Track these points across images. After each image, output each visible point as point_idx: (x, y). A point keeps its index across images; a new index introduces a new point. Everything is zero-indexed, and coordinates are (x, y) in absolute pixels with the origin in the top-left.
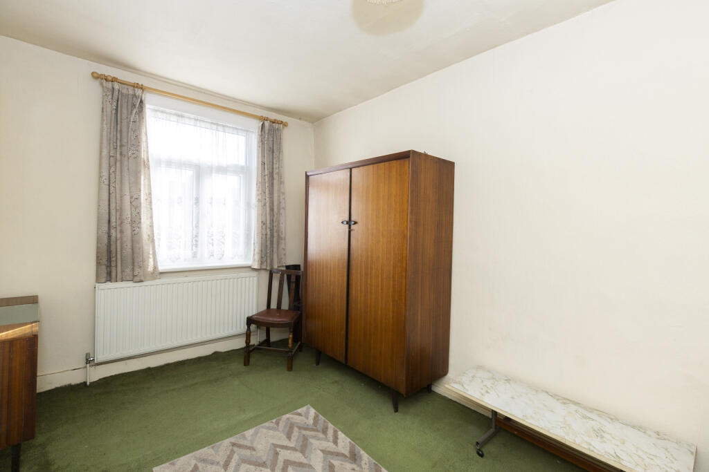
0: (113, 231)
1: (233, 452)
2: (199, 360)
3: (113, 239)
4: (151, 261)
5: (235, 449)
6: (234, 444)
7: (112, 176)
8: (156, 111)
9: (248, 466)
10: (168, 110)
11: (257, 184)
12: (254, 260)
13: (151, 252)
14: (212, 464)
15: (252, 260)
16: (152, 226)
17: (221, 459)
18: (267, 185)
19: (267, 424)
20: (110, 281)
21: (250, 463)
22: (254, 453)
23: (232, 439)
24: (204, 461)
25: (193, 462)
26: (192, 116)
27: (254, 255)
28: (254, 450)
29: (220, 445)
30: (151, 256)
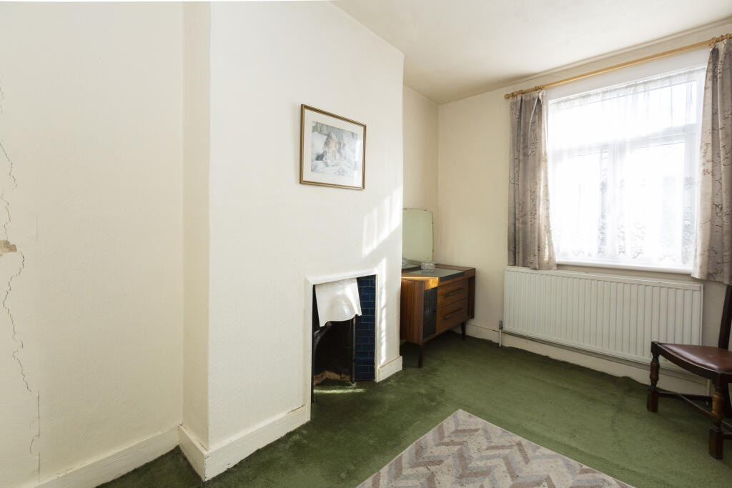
0: (517, 222)
1: (511, 447)
2: (602, 375)
3: (517, 229)
4: (547, 250)
5: (516, 448)
6: (519, 444)
7: (517, 175)
8: (559, 102)
9: (503, 464)
10: (571, 97)
11: (701, 147)
12: (695, 264)
13: (547, 242)
14: (487, 439)
15: (692, 264)
16: (548, 217)
17: (495, 442)
18: (721, 144)
19: (572, 462)
20: (515, 265)
21: (508, 464)
22: (523, 463)
23: (524, 441)
24: (486, 431)
25: (480, 426)
26: (599, 90)
27: (696, 257)
28: (527, 463)
29: (512, 436)
30: (547, 246)
